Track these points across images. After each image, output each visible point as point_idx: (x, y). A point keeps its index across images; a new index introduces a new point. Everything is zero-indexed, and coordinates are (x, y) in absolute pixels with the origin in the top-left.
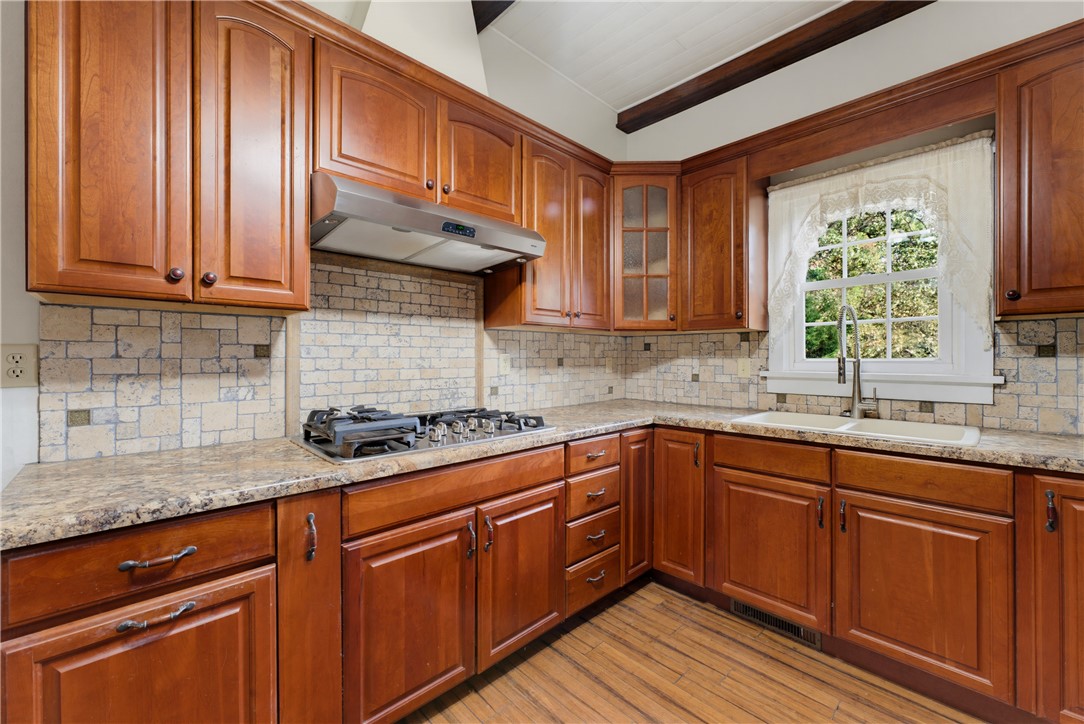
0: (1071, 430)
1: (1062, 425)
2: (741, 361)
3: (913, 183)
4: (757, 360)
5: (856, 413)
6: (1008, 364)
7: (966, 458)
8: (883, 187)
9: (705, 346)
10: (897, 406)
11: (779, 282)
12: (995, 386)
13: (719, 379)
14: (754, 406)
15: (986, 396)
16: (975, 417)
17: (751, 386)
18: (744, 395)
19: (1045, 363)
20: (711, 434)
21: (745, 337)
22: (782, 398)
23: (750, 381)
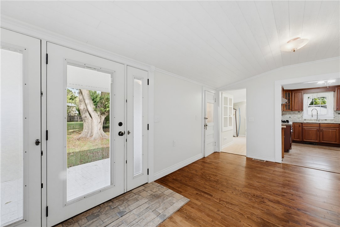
2: (298, 115)
4: (301, 115)
5: (317, 121)
6: (336, 115)
7: (335, 123)
9: (292, 113)
10: (322, 120)
13: (294, 117)
14: (301, 121)
15: (333, 118)
16: (331, 120)
18: (299, 119)
19: (339, 115)
20: (302, 123)
21: (299, 112)
22: (305, 120)
23: (300, 118)
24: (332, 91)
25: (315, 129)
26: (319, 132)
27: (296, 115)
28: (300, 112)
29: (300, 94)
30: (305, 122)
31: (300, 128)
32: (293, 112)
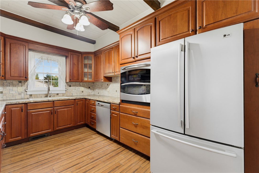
0: (72, 95)
1: (71, 95)
2: (19, 88)
3: (56, 60)
4: (24, 88)
5: (48, 96)
6: (67, 88)
7: (70, 99)
8: (52, 59)
9: (6, 84)
10: (53, 95)
11: (31, 71)
12: (66, 91)
13: (11, 92)
14: (23, 98)
15: (65, 92)
16: (63, 95)
17: (22, 93)
18: (20, 96)
19: (70, 87)
20: (26, 104)
21: (20, 82)
22: (31, 95)
23: (22, 92)
24: (63, 56)
25: (46, 111)
26: (52, 115)
27: (15, 88)
28: (23, 81)
29: (22, 49)
30: (32, 100)
31: (23, 113)
32: (8, 81)
